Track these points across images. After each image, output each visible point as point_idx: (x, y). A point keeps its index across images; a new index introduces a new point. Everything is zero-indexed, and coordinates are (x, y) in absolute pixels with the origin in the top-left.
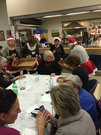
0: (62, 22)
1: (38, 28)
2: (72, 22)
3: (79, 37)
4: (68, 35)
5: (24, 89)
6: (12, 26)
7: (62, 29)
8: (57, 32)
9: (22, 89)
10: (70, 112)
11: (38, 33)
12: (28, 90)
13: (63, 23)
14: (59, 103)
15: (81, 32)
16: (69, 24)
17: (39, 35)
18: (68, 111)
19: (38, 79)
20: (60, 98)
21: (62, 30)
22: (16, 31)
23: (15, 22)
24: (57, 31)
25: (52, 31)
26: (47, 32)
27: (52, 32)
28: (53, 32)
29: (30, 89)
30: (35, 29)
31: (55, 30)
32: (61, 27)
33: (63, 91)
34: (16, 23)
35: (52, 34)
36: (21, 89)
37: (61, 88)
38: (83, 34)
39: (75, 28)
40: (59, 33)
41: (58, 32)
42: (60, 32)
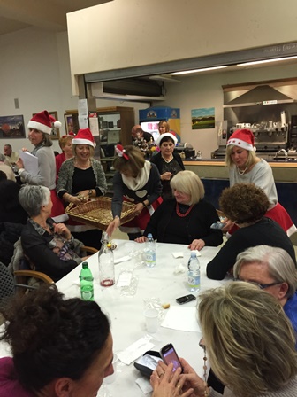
0: (224, 87)
1: (154, 105)
2: (255, 86)
3: (277, 129)
4: (243, 125)
5: (112, 284)
6: (82, 101)
7: (225, 106)
8: (208, 116)
9: (106, 283)
10: (263, 378)
11: (153, 118)
12: (124, 288)
13: (226, 90)
14: (228, 346)
15: (283, 116)
16: (246, 91)
17: (154, 124)
18: (257, 374)
19: (154, 255)
20: (233, 331)
21: (225, 109)
22: (92, 114)
23: (90, 89)
24: (208, 111)
25: (194, 112)
26: (178, 116)
27: (192, 114)
28: (197, 117)
29: (128, 284)
30: (145, 106)
31: (203, 110)
32: (222, 100)
33: (242, 307)
34: (93, 91)
35: (193, 121)
36: (103, 285)
37: (237, 300)
38: (287, 122)
39: (265, 103)
40: (213, 118)
41: (211, 115)
42: (218, 114)
